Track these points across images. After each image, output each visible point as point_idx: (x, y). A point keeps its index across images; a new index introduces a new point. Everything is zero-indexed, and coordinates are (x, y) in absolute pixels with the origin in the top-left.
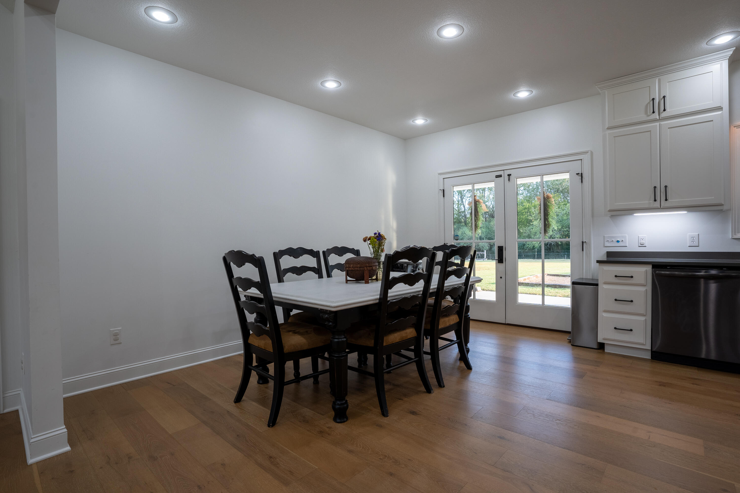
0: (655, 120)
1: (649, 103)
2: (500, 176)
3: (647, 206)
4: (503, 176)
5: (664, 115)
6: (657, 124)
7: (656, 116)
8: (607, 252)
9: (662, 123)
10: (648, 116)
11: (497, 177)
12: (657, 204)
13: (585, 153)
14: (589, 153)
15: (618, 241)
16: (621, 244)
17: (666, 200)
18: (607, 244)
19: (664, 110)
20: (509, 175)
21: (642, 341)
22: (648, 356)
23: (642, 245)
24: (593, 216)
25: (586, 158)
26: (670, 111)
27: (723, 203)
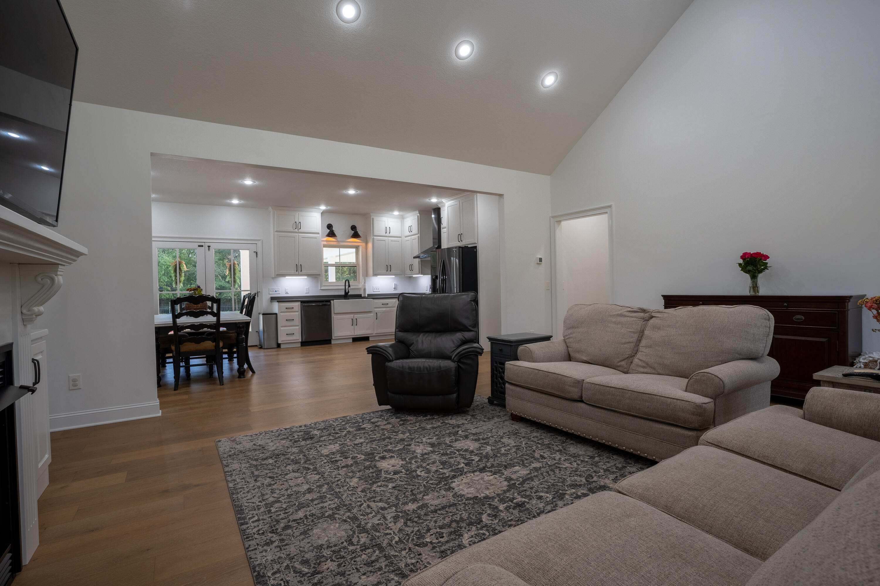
0: (296, 232)
1: (294, 223)
2: (202, 246)
3: (293, 274)
4: (204, 246)
5: (300, 231)
6: (297, 234)
7: (297, 230)
8: (271, 297)
9: (299, 234)
10: (294, 230)
11: (199, 246)
12: (297, 273)
13: (259, 240)
14: (261, 241)
15: (276, 291)
16: (277, 292)
17: (301, 271)
18: (271, 293)
19: (300, 229)
20: (209, 247)
21: (298, 338)
22: (299, 345)
23: (287, 293)
24: (263, 277)
25: (259, 243)
26: (302, 230)
27: (320, 274)
